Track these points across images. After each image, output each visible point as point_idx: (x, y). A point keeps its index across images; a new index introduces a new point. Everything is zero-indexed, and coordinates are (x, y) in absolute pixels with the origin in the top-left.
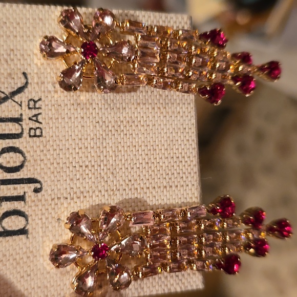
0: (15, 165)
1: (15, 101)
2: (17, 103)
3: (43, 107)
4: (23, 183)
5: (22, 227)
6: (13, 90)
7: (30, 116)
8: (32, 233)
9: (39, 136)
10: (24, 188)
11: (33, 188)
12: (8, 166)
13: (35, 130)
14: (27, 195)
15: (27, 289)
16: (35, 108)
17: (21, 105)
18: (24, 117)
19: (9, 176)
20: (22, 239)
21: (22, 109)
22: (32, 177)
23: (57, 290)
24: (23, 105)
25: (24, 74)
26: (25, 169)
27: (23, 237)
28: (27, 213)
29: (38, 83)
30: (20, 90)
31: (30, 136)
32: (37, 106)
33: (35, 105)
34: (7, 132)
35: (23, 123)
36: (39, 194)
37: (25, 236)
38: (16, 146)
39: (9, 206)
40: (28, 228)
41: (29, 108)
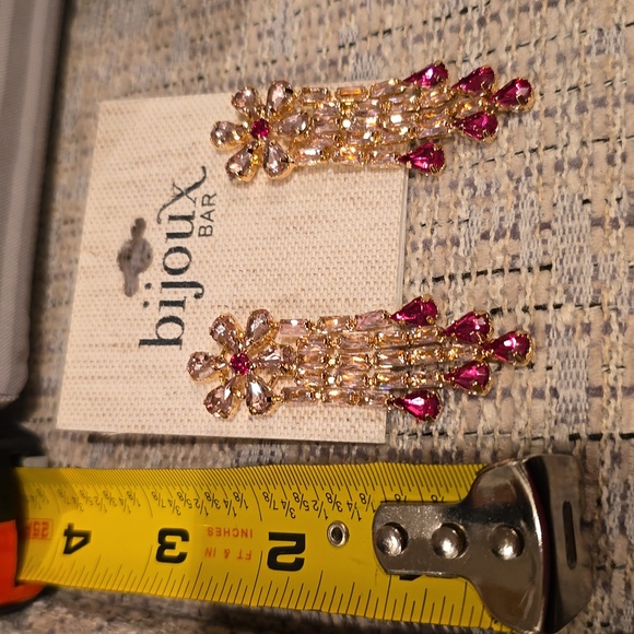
0: (180, 267)
1: (189, 198)
2: (192, 199)
3: (217, 203)
4: (184, 287)
5: (177, 337)
6: (189, 186)
7: (203, 212)
8: (186, 344)
9: (208, 236)
10: (185, 292)
11: (194, 293)
12: (173, 267)
13: (206, 228)
14: (187, 299)
16: (209, 204)
17: (194, 202)
18: (196, 214)
19: (172, 279)
20: (174, 350)
21: (195, 206)
22: (195, 280)
24: (197, 202)
25: (204, 168)
26: (188, 271)
27: (176, 347)
28: (183, 321)
29: (215, 177)
30: (197, 185)
31: (200, 235)
32: (211, 201)
33: (209, 201)
34: (177, 231)
35: (194, 221)
36: (199, 301)
37: (178, 347)
38: (183, 246)
39: (168, 311)
40: (183, 337)
41: (203, 205)
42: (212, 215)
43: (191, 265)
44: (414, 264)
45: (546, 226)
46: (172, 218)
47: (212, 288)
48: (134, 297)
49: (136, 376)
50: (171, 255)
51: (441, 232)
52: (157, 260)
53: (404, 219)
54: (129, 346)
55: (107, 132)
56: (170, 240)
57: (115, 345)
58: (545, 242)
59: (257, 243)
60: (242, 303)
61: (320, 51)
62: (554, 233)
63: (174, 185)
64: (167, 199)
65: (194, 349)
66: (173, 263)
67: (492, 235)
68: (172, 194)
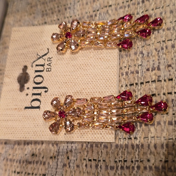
1: (43, 59)
3: (53, 60)
4: (41, 89)
5: (38, 106)
7: (48, 63)
8: (41, 108)
9: (50, 71)
12: (37, 82)
13: (49, 69)
14: (42, 93)
16: (50, 61)
17: (45, 60)
18: (45, 64)
19: (37, 86)
22: (45, 86)
24: (46, 60)
25: (48, 49)
26: (43, 83)
28: (41, 100)
29: (52, 52)
30: (46, 55)
31: (47, 71)
32: (51, 60)
34: (38, 70)
35: (45, 67)
36: (46, 93)
37: (39, 109)
38: (41, 75)
39: (35, 97)
40: (41, 106)
41: (48, 61)
42: (51, 64)
43: (44, 81)
44: (123, 80)
45: (169, 66)
46: (37, 65)
47: (51, 89)
48: (23, 92)
49: (23, 119)
50: (37, 78)
51: (132, 69)
52: (31, 79)
53: (118, 65)
54: (21, 109)
55: (14, 37)
56: (36, 73)
57: (16, 109)
58: (169, 71)
59: (67, 73)
60: (62, 94)
61: (87, 13)
62: (173, 68)
63: (38, 55)
64: (35, 59)
65: (44, 110)
66: (37, 80)
67: (150, 69)
68: (37, 57)
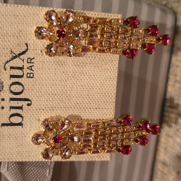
0: (18, 91)
1: (20, 59)
2: (21, 59)
3: (35, 62)
4: (22, 101)
5: (20, 122)
6: (20, 53)
8: (25, 125)
9: (32, 77)
10: (22, 103)
11: (27, 104)
12: (15, 91)
13: (30, 74)
14: (23, 106)
15: (20, 152)
17: (23, 61)
19: (15, 97)
20: (19, 128)
21: (24, 63)
22: (27, 98)
23: (35, 153)
24: (25, 61)
26: (23, 93)
27: (20, 127)
28: (23, 115)
29: (33, 50)
31: (27, 77)
32: (32, 61)
33: (31, 61)
34: (15, 74)
35: (24, 70)
36: (30, 107)
42: (33, 67)
52: (6, 88)
68: (11, 56)
